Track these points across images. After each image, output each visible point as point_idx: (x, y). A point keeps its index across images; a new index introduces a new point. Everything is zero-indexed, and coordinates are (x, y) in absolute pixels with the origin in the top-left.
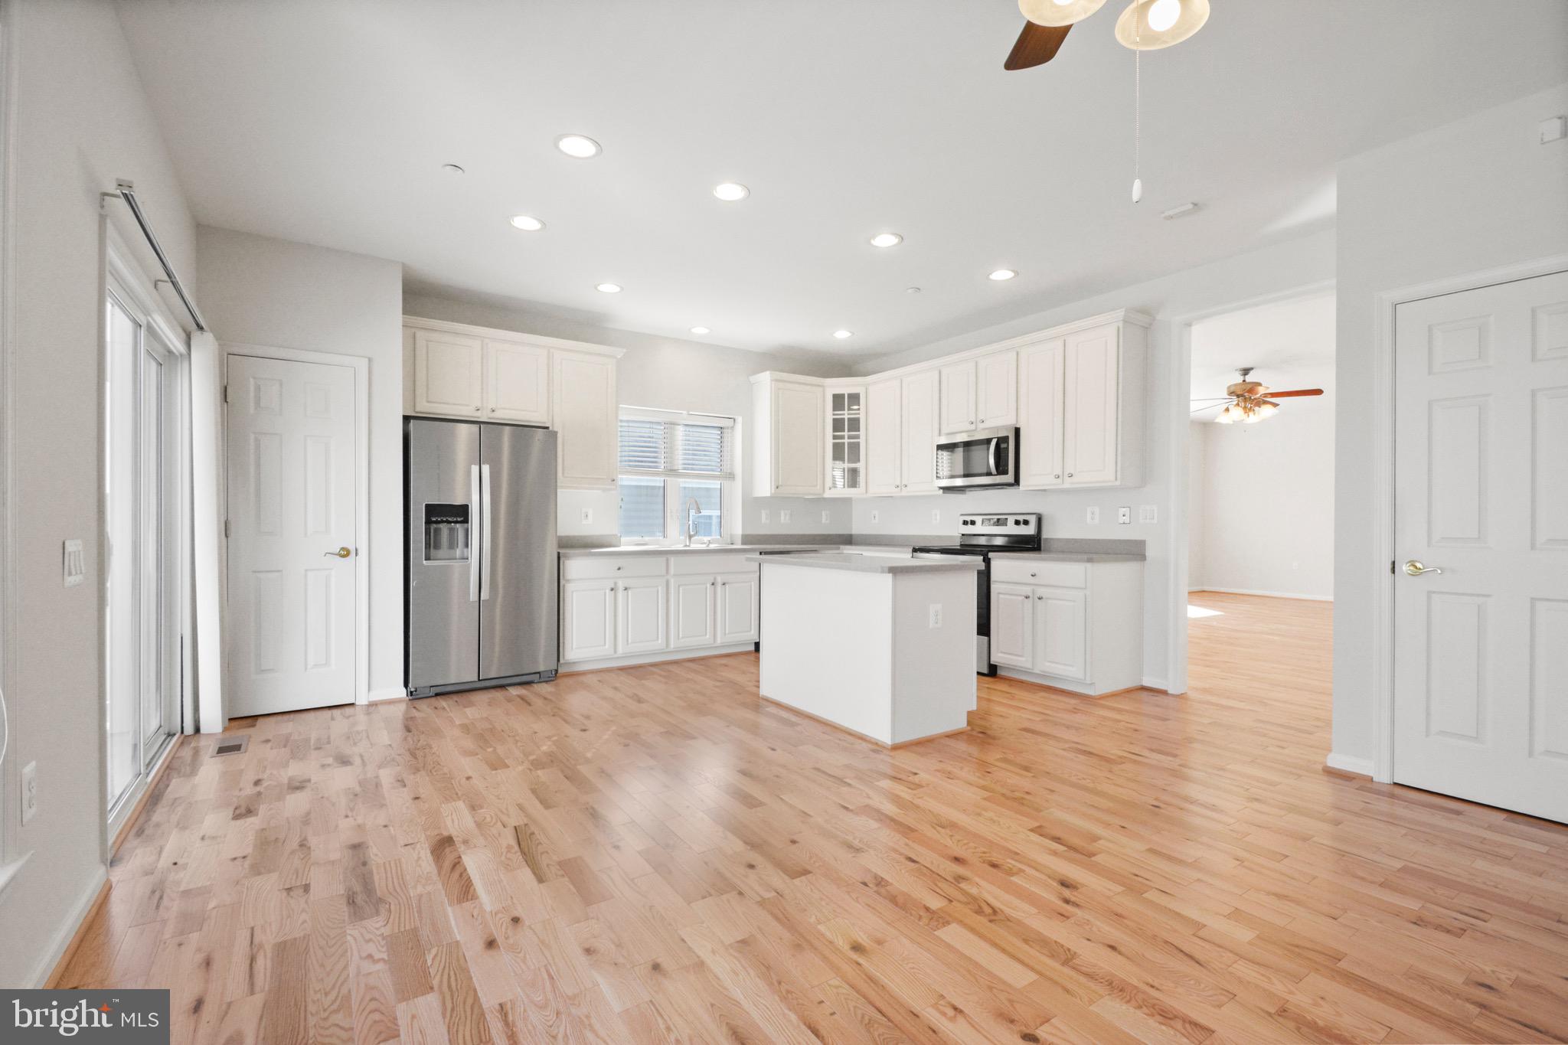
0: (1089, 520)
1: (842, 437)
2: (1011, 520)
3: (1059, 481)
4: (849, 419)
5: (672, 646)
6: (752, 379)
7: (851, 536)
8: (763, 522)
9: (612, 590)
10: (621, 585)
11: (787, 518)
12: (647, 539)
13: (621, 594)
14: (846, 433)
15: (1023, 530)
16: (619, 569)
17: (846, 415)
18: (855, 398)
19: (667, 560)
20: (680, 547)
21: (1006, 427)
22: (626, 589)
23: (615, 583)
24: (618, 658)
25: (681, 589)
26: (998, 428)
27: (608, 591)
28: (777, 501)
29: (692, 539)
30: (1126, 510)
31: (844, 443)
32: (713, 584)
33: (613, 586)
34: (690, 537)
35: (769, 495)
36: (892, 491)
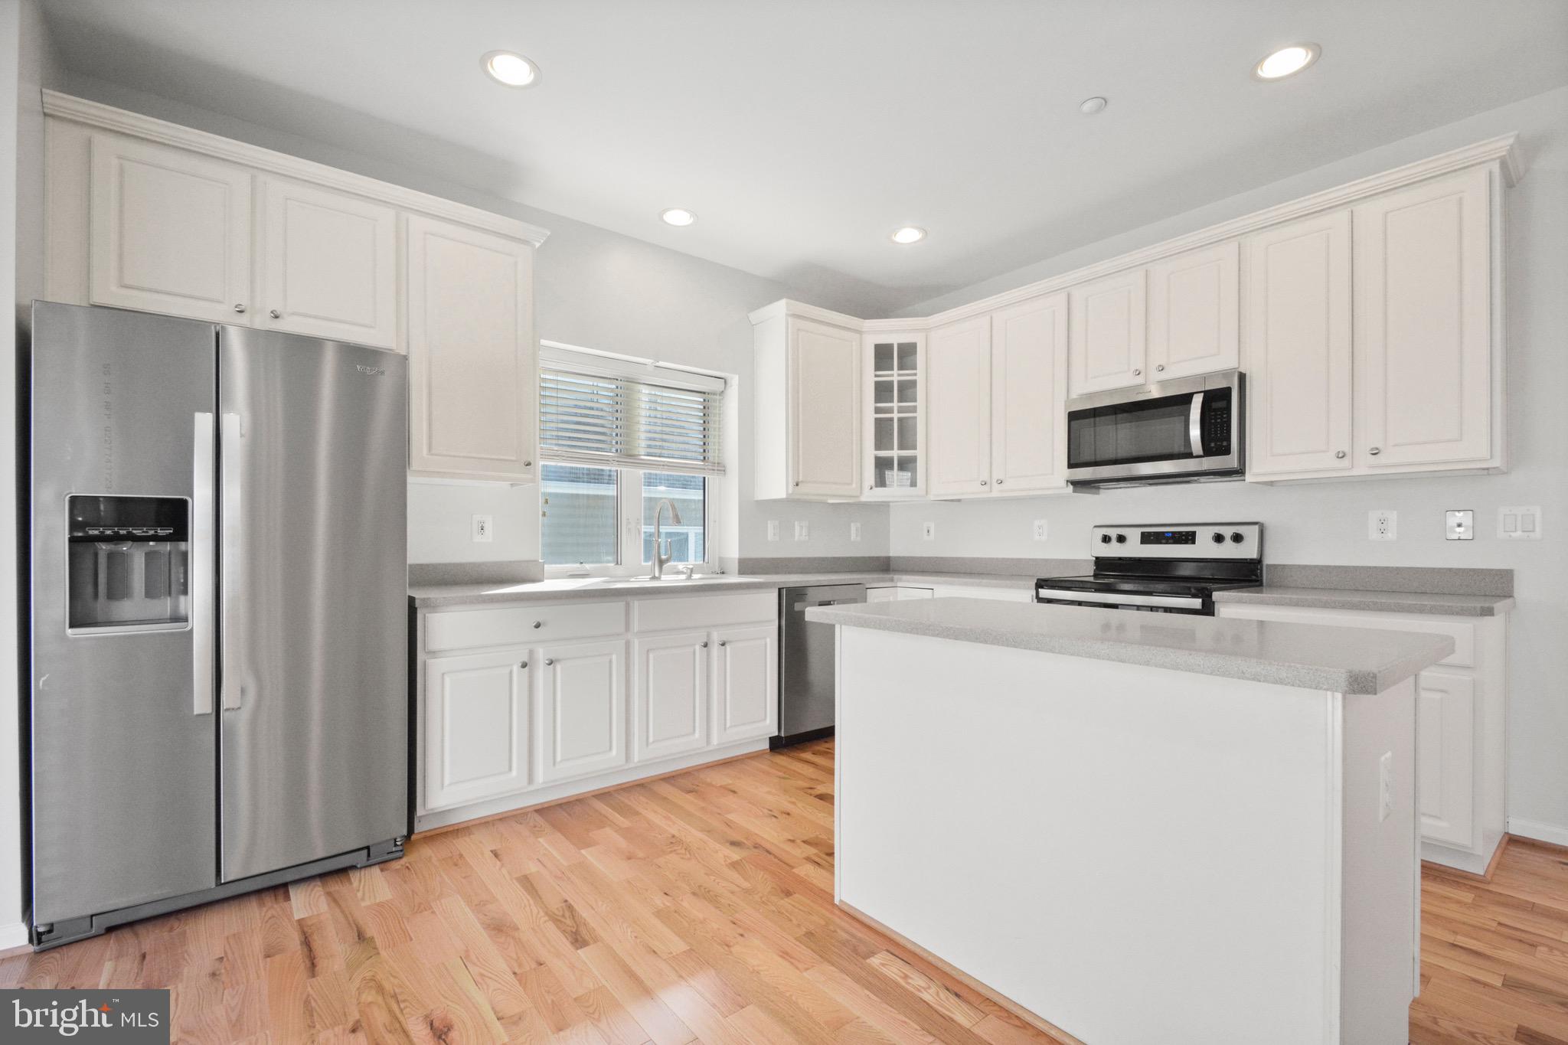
0: (1374, 535)
1: (890, 410)
2: (1204, 536)
3: (1346, 462)
4: (899, 382)
5: (636, 760)
6: (754, 316)
7: (888, 559)
8: (769, 539)
9: (524, 665)
10: (541, 655)
11: (804, 532)
12: (588, 566)
13: (541, 673)
14: (895, 404)
15: (1228, 551)
16: (538, 626)
17: (895, 376)
18: (907, 352)
19: (628, 605)
20: (644, 582)
21: (1226, 374)
22: (551, 663)
23: (531, 653)
24: (537, 790)
25: (651, 656)
26: (1205, 377)
27: (516, 668)
28: (793, 506)
29: (665, 566)
30: (1464, 517)
31: (891, 419)
32: (706, 645)
33: (526, 659)
34: (661, 563)
35: (783, 495)
36: (971, 490)
